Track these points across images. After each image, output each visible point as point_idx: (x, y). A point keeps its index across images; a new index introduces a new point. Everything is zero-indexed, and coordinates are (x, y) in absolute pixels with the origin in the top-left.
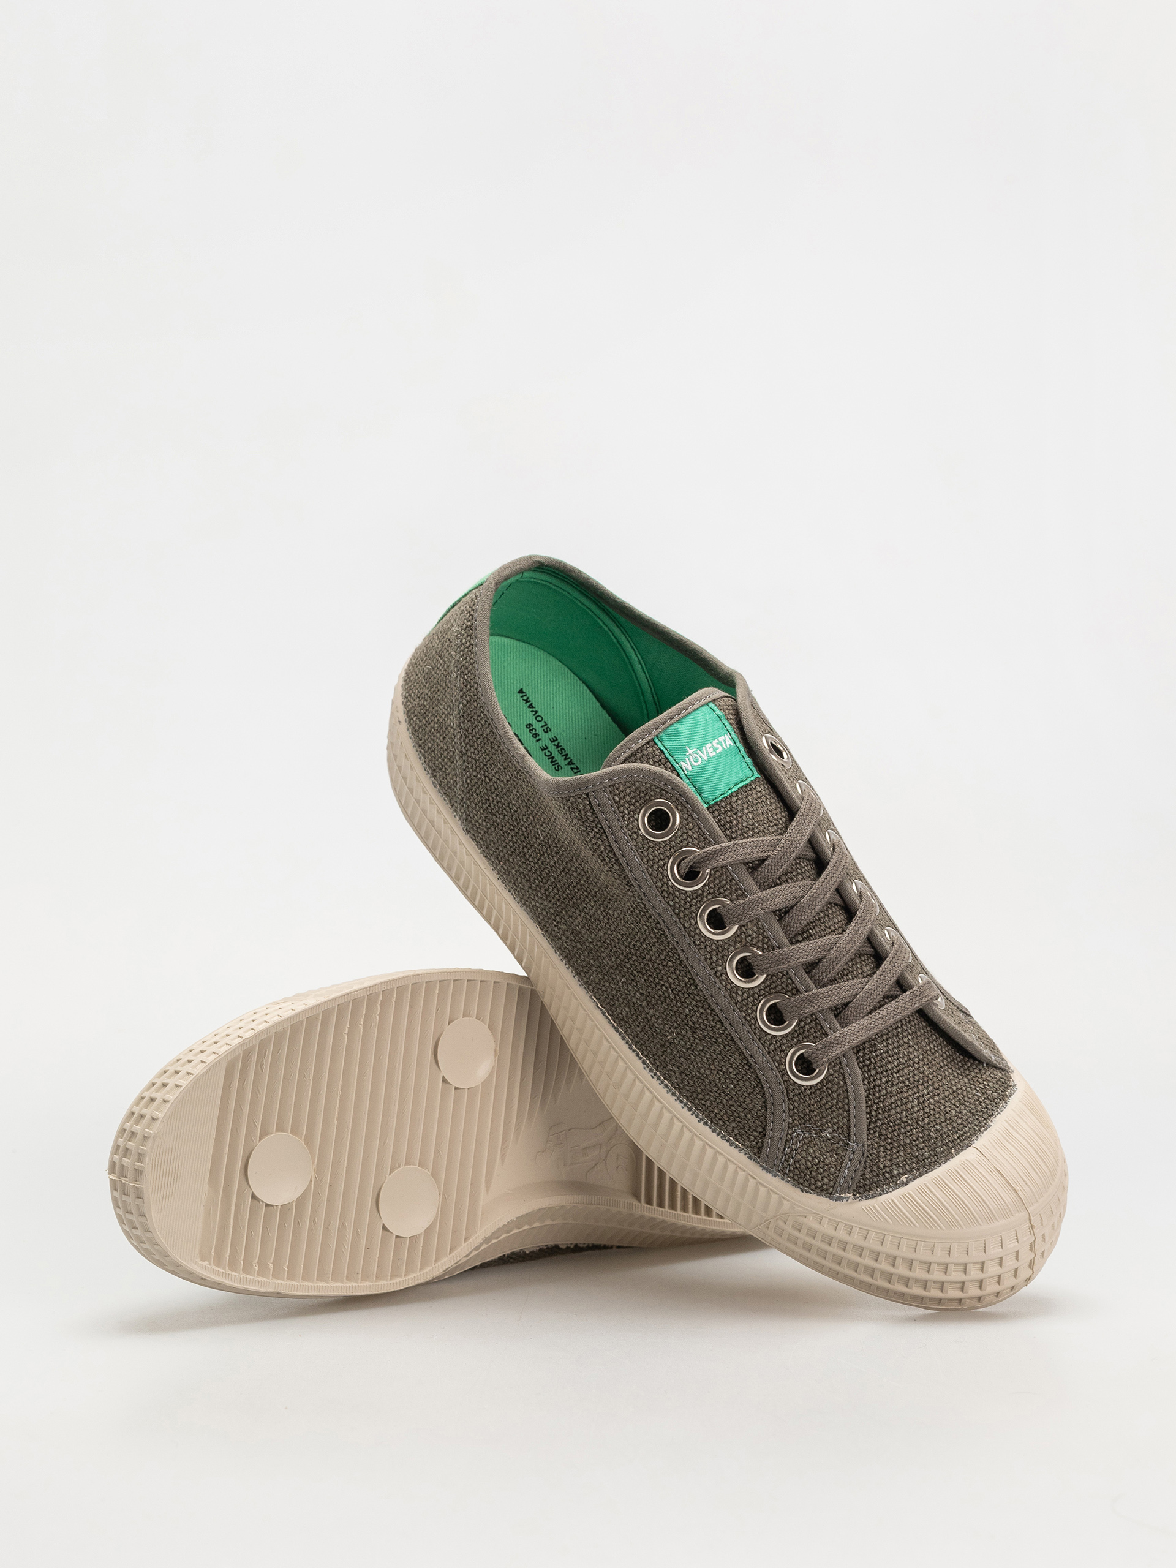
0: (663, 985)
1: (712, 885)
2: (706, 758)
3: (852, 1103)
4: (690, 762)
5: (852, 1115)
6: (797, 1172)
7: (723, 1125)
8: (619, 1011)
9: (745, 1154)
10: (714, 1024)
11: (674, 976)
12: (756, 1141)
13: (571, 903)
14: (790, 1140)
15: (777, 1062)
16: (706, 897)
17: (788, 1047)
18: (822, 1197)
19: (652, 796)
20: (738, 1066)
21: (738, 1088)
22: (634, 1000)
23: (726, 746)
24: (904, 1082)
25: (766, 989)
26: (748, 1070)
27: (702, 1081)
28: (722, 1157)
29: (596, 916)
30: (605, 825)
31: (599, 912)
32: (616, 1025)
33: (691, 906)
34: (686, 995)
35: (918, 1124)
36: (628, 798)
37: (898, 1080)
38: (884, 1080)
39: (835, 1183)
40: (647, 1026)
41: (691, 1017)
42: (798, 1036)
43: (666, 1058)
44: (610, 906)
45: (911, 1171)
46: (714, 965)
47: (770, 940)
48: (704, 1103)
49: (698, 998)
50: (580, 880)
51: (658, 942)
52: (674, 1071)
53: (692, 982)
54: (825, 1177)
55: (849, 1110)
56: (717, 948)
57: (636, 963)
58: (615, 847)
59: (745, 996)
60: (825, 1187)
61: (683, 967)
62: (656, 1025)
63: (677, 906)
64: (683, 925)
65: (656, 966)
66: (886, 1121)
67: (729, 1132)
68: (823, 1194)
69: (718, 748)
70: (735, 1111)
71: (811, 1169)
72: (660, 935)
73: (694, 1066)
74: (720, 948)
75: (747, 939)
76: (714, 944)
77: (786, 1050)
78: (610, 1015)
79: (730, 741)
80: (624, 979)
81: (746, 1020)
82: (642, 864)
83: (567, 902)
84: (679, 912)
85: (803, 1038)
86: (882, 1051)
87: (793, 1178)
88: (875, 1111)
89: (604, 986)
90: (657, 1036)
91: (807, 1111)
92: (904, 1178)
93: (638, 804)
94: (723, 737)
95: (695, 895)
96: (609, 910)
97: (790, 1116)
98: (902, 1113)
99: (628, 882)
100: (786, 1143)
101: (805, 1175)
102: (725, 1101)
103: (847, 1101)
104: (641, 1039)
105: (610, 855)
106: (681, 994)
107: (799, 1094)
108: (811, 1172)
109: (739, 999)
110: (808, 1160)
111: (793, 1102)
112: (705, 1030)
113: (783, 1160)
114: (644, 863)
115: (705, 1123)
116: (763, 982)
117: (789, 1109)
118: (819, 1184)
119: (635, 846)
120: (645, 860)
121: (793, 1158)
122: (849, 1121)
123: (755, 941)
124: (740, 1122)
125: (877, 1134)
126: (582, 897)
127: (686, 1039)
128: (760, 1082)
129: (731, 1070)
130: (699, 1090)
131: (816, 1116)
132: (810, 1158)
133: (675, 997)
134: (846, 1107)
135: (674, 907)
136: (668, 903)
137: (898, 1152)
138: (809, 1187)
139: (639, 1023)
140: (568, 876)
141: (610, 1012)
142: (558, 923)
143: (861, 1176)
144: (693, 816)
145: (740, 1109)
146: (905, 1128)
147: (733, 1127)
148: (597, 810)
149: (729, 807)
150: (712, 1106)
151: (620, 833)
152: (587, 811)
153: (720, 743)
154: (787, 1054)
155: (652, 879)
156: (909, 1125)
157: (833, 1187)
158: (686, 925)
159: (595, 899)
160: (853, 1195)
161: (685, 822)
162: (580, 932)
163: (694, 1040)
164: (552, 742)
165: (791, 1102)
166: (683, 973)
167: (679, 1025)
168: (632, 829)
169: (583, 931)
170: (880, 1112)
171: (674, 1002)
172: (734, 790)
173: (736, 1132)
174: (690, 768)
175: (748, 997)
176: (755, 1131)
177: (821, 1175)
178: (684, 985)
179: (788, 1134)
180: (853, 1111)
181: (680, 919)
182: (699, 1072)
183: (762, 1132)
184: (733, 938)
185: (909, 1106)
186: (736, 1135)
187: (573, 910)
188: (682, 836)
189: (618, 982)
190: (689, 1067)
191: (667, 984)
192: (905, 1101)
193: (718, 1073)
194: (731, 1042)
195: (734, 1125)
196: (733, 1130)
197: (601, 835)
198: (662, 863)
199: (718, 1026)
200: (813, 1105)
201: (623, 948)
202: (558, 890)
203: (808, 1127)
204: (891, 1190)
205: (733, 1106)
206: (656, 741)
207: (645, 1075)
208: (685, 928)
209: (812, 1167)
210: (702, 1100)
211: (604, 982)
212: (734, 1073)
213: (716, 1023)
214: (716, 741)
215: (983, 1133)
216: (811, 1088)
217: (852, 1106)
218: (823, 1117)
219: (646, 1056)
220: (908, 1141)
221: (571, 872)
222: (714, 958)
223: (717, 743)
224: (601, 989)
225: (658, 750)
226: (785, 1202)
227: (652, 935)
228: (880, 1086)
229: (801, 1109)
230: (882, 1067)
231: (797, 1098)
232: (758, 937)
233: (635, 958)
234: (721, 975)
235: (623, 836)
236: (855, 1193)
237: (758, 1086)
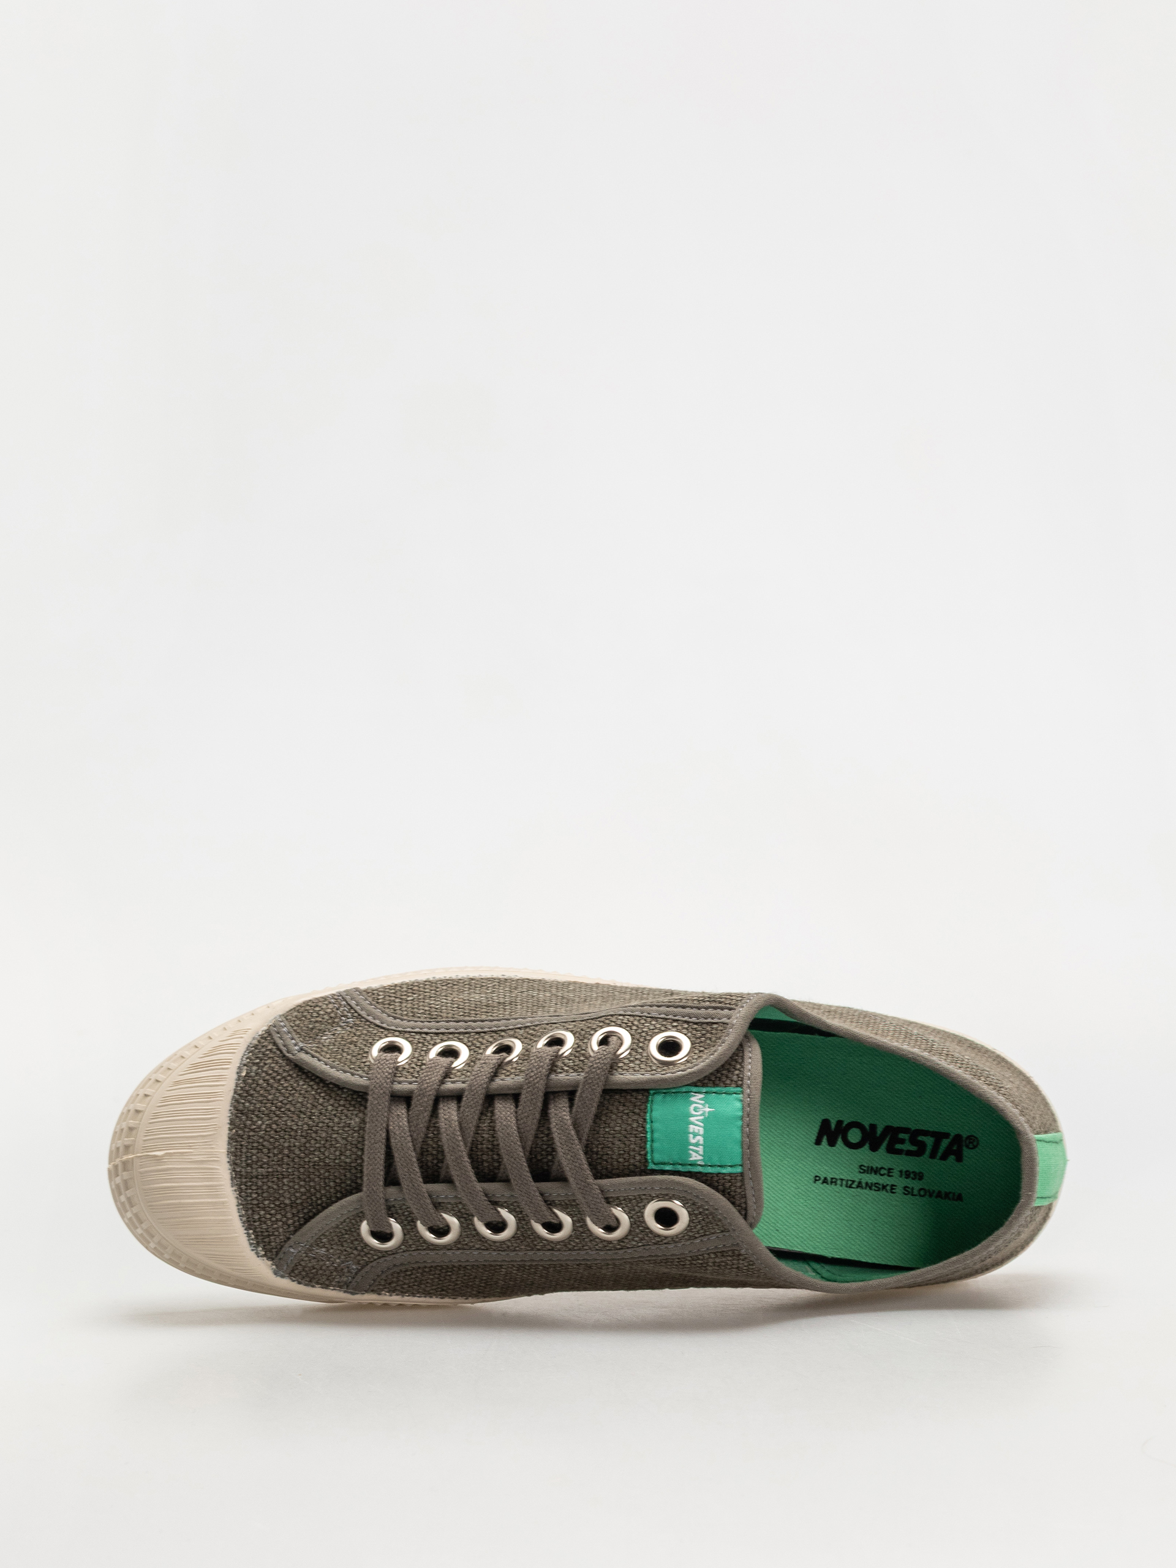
2: (692, 1119)
4: (698, 1103)
23: (693, 1150)
69: (694, 1138)
79: (695, 1159)
94: (701, 1152)
153: (697, 1145)
164: (893, 1185)
172: (648, 1126)
174: (693, 1099)
206: (739, 1089)
214: (701, 1142)
223: (699, 1141)
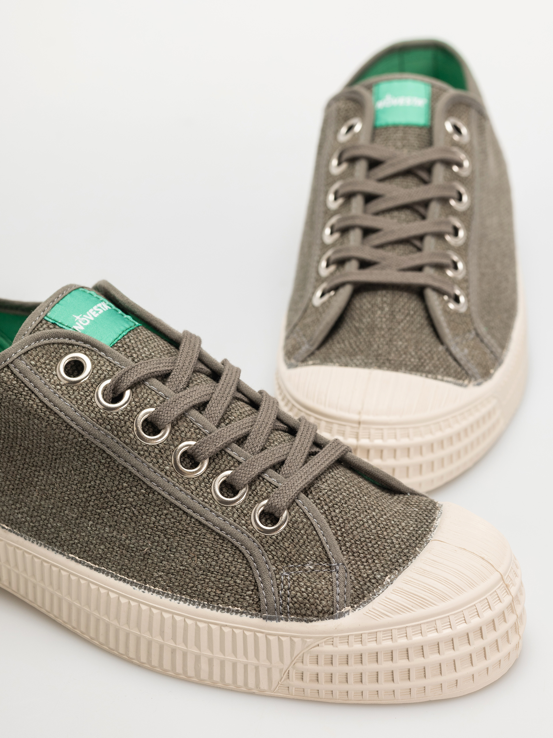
0: (125, 508)
1: (136, 400)
2: (91, 319)
3: (320, 533)
4: (80, 325)
5: (324, 542)
6: (297, 605)
7: (219, 599)
8: (95, 552)
9: (247, 616)
10: (181, 518)
11: (132, 494)
12: (252, 598)
13: (24, 485)
14: (280, 583)
15: (244, 525)
16: (136, 411)
17: (249, 509)
18: (325, 620)
19: (61, 353)
20: (212, 544)
21: (220, 562)
22: (105, 535)
23: (104, 309)
24: (354, 510)
25: (212, 472)
26: (223, 543)
27: (187, 572)
28: (227, 628)
29: (49, 482)
30: (31, 386)
31: (50, 477)
32: (97, 566)
33: (125, 423)
34: (148, 506)
35: (379, 537)
36: (42, 360)
37: (348, 508)
38: (337, 511)
39: (333, 602)
40: (124, 552)
41: (158, 522)
42: (253, 498)
43: (150, 569)
44: (57, 466)
45: (391, 572)
46: (162, 466)
47: (200, 430)
48: (196, 589)
49: (158, 502)
50: (25, 459)
51: (108, 471)
52: (161, 576)
53: (149, 490)
54: (322, 600)
55: (320, 540)
56: (160, 451)
57: (96, 502)
58: (46, 400)
59: (197, 484)
60: (325, 609)
61: (137, 482)
62: (131, 546)
63: (114, 427)
64: (125, 442)
65: (113, 494)
66: (353, 541)
67: (226, 603)
68: (326, 616)
69: (98, 312)
70: (225, 583)
71: (308, 598)
72: (109, 463)
73: (175, 562)
74: (162, 450)
75: (182, 435)
76: (155, 449)
77: (248, 513)
78: (90, 561)
80: (91, 523)
81: (206, 502)
82: (73, 405)
83: (21, 487)
84: (117, 432)
85: (258, 498)
86: (326, 491)
87: (296, 614)
88: (341, 536)
89: (75, 539)
90: (136, 555)
91: (285, 554)
92: (387, 579)
93: (52, 363)
94: (99, 305)
95: (126, 412)
96: (58, 469)
97: (272, 565)
98: (363, 532)
99: (66, 426)
100: (278, 587)
101: (305, 605)
102: (213, 579)
103: (315, 532)
104: (123, 565)
105: (44, 409)
106: (143, 507)
107: (273, 543)
108: (309, 600)
109: (193, 487)
110: (303, 592)
111: (270, 552)
112: (174, 527)
113: (281, 601)
114: (74, 405)
115: (204, 606)
116: (208, 467)
117: (270, 559)
118: (320, 608)
119: (62, 395)
120: (74, 402)
121: (288, 596)
122: (324, 548)
123: (189, 435)
124: (232, 590)
125: (350, 554)
126: (31, 473)
127: (161, 543)
128: (237, 548)
129: (208, 549)
130: (187, 580)
131: (294, 556)
132: (303, 590)
133: (139, 512)
134: (317, 538)
135: (112, 430)
136: (106, 428)
137: (374, 561)
138: (312, 615)
139: (117, 553)
140: (14, 463)
141: (89, 559)
142: (19, 509)
143: (352, 589)
144: (101, 354)
145: (229, 579)
146: (371, 542)
147: (228, 597)
148: (20, 376)
149: (125, 346)
150: (203, 588)
151: (45, 389)
152: (12, 380)
154: (251, 516)
155: (86, 414)
156: (373, 539)
157: (333, 606)
158: (127, 441)
159: (43, 468)
160: (352, 607)
161: (96, 362)
162: (40, 505)
163: (168, 541)
165: (269, 553)
166: (139, 487)
167: (151, 535)
168: (55, 383)
169: (43, 503)
170: (345, 535)
171: (140, 517)
172: (124, 334)
173: (232, 599)
175: (200, 484)
176: (248, 590)
177: (318, 599)
178: (143, 498)
179: (277, 579)
180: (323, 539)
181: (120, 438)
182: (182, 565)
183: (254, 589)
184: (170, 438)
185: (366, 525)
186: (232, 602)
187: (28, 490)
188: (97, 372)
189: (86, 528)
190: (172, 566)
191: (128, 505)
192: (361, 523)
193: (198, 558)
194: (200, 527)
195: (228, 594)
196: (229, 600)
197: (30, 397)
198: (89, 398)
199: (184, 518)
200: (288, 548)
201: (81, 495)
202: (10, 481)
203: (292, 567)
204: (381, 592)
205: (221, 579)
207: (137, 592)
208: (127, 444)
209: (308, 596)
210: (193, 587)
211: (75, 535)
212: (212, 551)
213: (181, 517)
214: (95, 308)
215: (433, 532)
216: (281, 534)
217: (321, 535)
218: (301, 554)
219: (132, 577)
220: (377, 551)
221: (15, 458)
222: (161, 461)
224: (74, 544)
225: (51, 324)
226: (295, 640)
227: (102, 467)
228: (336, 516)
229: (279, 554)
230: (331, 502)
231: (272, 547)
232: (190, 431)
233: (94, 498)
234: (171, 473)
235: (49, 390)
236: (352, 605)
237: (235, 553)
